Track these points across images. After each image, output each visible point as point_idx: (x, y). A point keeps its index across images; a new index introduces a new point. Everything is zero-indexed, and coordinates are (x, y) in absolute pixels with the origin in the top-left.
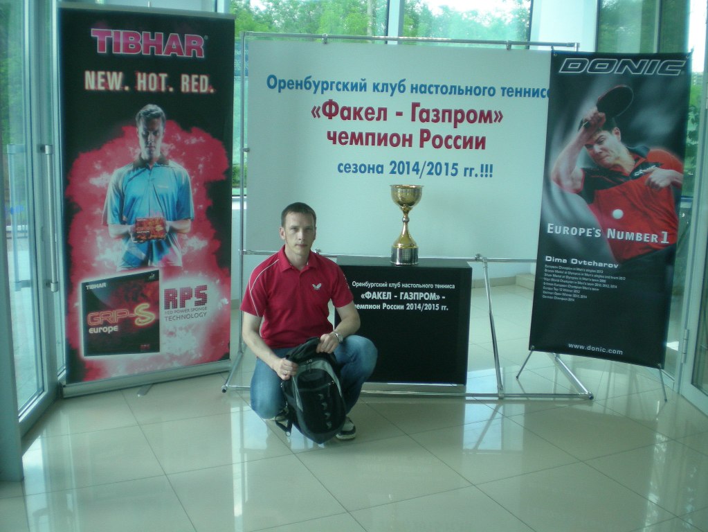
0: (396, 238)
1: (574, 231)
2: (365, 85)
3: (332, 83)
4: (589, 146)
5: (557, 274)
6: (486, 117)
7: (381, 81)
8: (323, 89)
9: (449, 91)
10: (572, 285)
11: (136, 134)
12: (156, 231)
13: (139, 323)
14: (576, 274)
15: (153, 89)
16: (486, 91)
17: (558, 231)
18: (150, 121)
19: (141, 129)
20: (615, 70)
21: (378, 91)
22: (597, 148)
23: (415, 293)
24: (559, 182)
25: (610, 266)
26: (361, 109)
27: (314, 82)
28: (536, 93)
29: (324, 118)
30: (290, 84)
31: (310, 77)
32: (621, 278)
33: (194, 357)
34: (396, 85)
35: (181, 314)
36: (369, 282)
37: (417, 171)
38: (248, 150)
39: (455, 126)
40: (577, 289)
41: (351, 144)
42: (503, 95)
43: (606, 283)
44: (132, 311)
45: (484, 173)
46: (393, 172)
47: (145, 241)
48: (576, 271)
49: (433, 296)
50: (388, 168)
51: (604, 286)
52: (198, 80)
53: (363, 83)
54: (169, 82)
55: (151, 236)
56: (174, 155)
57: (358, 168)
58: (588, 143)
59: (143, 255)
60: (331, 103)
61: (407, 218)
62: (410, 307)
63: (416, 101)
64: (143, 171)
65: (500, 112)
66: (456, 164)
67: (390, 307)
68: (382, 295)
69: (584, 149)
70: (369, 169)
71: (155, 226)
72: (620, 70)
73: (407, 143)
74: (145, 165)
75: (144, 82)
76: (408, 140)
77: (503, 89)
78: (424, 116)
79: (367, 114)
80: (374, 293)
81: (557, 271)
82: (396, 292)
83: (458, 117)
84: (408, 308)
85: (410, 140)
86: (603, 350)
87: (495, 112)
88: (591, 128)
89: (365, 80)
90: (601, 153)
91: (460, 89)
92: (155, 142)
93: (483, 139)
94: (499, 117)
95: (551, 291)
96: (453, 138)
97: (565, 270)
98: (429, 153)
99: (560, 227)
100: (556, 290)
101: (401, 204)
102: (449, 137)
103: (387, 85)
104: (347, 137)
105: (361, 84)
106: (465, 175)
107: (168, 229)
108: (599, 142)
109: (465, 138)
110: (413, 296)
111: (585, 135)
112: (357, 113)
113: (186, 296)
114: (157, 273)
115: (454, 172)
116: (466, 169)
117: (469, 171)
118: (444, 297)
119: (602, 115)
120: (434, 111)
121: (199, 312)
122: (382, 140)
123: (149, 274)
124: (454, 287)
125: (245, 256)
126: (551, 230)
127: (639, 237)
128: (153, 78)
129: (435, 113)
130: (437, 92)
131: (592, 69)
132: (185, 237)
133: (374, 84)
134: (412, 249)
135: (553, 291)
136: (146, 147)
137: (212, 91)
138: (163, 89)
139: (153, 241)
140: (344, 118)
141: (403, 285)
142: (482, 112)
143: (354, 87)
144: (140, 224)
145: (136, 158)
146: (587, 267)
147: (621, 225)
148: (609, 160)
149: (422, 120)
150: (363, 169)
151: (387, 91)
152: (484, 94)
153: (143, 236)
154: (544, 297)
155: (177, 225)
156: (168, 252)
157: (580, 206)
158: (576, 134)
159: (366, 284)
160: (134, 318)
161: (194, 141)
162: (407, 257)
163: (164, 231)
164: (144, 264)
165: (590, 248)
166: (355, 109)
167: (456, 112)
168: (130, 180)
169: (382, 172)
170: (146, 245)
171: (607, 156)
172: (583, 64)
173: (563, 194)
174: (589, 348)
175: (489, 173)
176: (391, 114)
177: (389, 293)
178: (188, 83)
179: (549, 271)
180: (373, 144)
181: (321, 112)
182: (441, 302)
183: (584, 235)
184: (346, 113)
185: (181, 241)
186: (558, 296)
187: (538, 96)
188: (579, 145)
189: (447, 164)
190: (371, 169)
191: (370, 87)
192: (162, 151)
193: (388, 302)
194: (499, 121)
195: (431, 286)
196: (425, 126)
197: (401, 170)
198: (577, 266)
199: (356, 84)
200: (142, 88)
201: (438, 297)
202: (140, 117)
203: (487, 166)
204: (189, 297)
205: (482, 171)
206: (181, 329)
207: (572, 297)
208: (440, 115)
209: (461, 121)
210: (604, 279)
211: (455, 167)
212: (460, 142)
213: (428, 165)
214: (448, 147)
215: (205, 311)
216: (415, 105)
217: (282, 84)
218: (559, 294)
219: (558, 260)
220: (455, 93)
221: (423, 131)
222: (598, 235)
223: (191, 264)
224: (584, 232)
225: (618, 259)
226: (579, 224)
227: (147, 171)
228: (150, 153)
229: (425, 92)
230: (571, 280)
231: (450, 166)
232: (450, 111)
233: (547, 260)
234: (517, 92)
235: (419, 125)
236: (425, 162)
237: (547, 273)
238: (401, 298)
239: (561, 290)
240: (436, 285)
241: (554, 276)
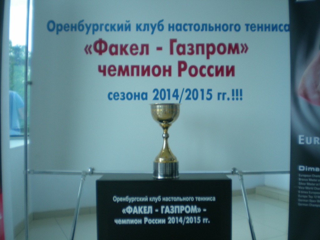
0: (158, 152)
2: (129, 26)
3: (102, 25)
5: (311, 182)
6: (234, 49)
7: (143, 22)
8: (94, 31)
9: (201, 28)
16: (233, 27)
17: (309, 141)
21: (141, 30)
23: (176, 207)
24: (306, 96)
26: (126, 46)
27: (86, 25)
28: (275, 28)
29: (95, 54)
30: (66, 27)
31: (83, 21)
34: (155, 25)
36: (130, 196)
37: (177, 96)
38: (31, 83)
39: (208, 58)
41: (119, 75)
42: (247, 30)
45: (235, 97)
46: (156, 98)
49: (194, 209)
50: (151, 95)
53: (128, 24)
57: (125, 96)
60: (101, 41)
61: (167, 134)
62: (172, 220)
63: (173, 37)
65: (245, 45)
66: (211, 90)
67: (151, 221)
68: (143, 210)
70: (135, 96)
73: (167, 73)
76: (167, 71)
77: (247, 25)
78: (181, 50)
79: (131, 49)
80: (135, 208)
81: (310, 180)
82: (156, 205)
83: (210, 50)
84: (169, 222)
85: (170, 70)
87: (242, 45)
89: (129, 21)
91: (210, 27)
93: (233, 68)
94: (245, 49)
95: (306, 199)
96: (207, 67)
97: (318, 178)
98: (186, 82)
99: (311, 138)
100: (312, 197)
101: (161, 121)
102: (203, 67)
103: (148, 25)
104: (115, 70)
105: (126, 25)
106: (219, 99)
109: (217, 67)
110: (174, 209)
112: (123, 49)
115: (209, 96)
116: (219, 94)
117: (222, 95)
118: (205, 210)
120: (189, 45)
122: (146, 71)
124: (214, 199)
126: (302, 141)
129: (190, 47)
130: (190, 30)
133: (137, 25)
134: (172, 163)
135: (308, 199)
140: (112, 54)
141: (164, 199)
142: (230, 45)
143: (120, 28)
149: (179, 53)
150: (129, 96)
151: (148, 30)
152: (231, 30)
154: (300, 204)
159: (127, 199)
162: (168, 171)
166: (121, 46)
167: (208, 46)
173: (311, 107)
175: (239, 97)
176: (152, 49)
177: (150, 208)
179: (303, 180)
180: (138, 75)
181: (92, 49)
182: (202, 215)
184: (114, 50)
186: (313, 203)
187: (277, 30)
189: (202, 90)
190: (137, 96)
191: (133, 27)
193: (150, 216)
194: (246, 52)
195: (192, 199)
196: (182, 58)
197: (163, 96)
199: (122, 25)
201: (199, 210)
203: (237, 90)
205: (233, 95)
208: (195, 49)
209: (213, 53)
211: (210, 92)
212: (213, 71)
213: (186, 91)
214: (203, 75)
217: (60, 28)
218: (314, 201)
219: (311, 169)
220: (206, 30)
221: (180, 63)
229: (181, 30)
231: (205, 92)
232: (202, 45)
233: (300, 170)
234: (259, 28)
235: (177, 58)
236: (183, 89)
237: (301, 181)
238: (162, 212)
239: (315, 197)
240: (196, 198)
241: (308, 184)
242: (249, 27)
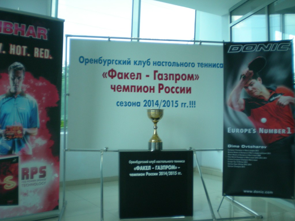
0: (151, 136)
1: (242, 131)
2: (130, 62)
3: (113, 60)
4: (246, 87)
5: (235, 154)
6: (191, 77)
7: (138, 59)
8: (108, 64)
9: (172, 65)
10: (243, 159)
11: (8, 78)
12: (18, 134)
13: (7, 187)
14: (245, 153)
15: (19, 54)
16: (190, 64)
17: (233, 131)
18: (16, 71)
19: (11, 75)
20: (256, 50)
21: (137, 64)
22: (250, 88)
23: (164, 166)
24: (232, 106)
25: (262, 147)
26: (128, 74)
27: (104, 60)
28: (214, 65)
29: (109, 78)
30: (91, 61)
31: (101, 57)
32: (268, 153)
33: (38, 208)
34: (145, 61)
35: (31, 183)
36: (139, 160)
37: (158, 105)
38: (69, 95)
39: (176, 82)
40: (246, 161)
42: (199, 66)
43: (261, 157)
44: (2, 180)
45: (191, 106)
46: (145, 106)
47: (11, 139)
48: (244, 152)
49: (173, 167)
50: (143, 104)
51: (260, 158)
52: (43, 51)
53: (129, 60)
54: (28, 51)
55: (15, 137)
56: (29, 91)
57: (127, 104)
58: (246, 86)
59: (9, 148)
60: (112, 70)
61: (156, 126)
62: (161, 174)
63: (156, 70)
64: (11, 99)
65: (197, 75)
67: (150, 174)
68: (145, 168)
69: (244, 89)
70: (133, 104)
71: (17, 130)
72: (259, 49)
73: (152, 91)
74: (12, 95)
75: (14, 49)
76: (152, 89)
77: (199, 64)
78: (160, 77)
79: (131, 76)
80: (141, 167)
81: (234, 152)
82: (153, 165)
83: (177, 77)
84: (160, 175)
85: (153, 89)
86: (262, 192)
87: (195, 75)
88: (246, 78)
89: (129, 59)
90: (252, 90)
91: (177, 64)
92: (19, 83)
93: (190, 88)
94: (197, 77)
96: (175, 88)
97: (239, 151)
98: (163, 96)
99: (234, 129)
100: (235, 162)
101: (153, 119)
102: (173, 88)
103: (141, 61)
104: (121, 88)
106: (182, 106)
107: (24, 133)
108: (251, 85)
109: (181, 88)
110: (162, 167)
111: (244, 82)
112: (126, 76)
113: (34, 172)
114: (17, 158)
115: (176, 105)
116: (182, 104)
117: (184, 104)
118: (179, 168)
119: (251, 71)
120: (165, 74)
121: (42, 181)
122: (139, 89)
123: (13, 159)
124: (184, 161)
125: (66, 152)
126: (230, 131)
127: (276, 131)
128: (19, 48)
129: (166, 75)
130: (166, 65)
131: (244, 49)
132: (34, 138)
133: (135, 61)
134: (159, 143)
135: (233, 163)
136: (13, 85)
137: (51, 58)
138: (24, 54)
139: (16, 139)
140: (119, 78)
141: (157, 162)
142: (189, 75)
143: (124, 62)
144: (8, 129)
145: (8, 91)
146: (250, 149)
147: (266, 126)
148: (257, 94)
149: (160, 79)
150: (130, 104)
151: (141, 65)
152: (189, 66)
153: (10, 136)
154: (229, 166)
155: (30, 131)
156: (24, 146)
157: (244, 118)
158: (239, 82)
159: (137, 162)
160: (4, 185)
161: (40, 84)
163: (22, 134)
164: (10, 152)
165: (251, 139)
166: (125, 74)
167: (176, 75)
168: (4, 103)
169: (139, 106)
170: (11, 141)
171: (255, 92)
172: (240, 47)
173: (234, 112)
174: (255, 192)
175: (194, 106)
176: (143, 76)
177: (150, 167)
178: (38, 53)
179: (231, 152)
180: (135, 91)
181: (107, 75)
182: (178, 170)
183: (247, 132)
184: (120, 76)
185: (32, 140)
186: (236, 165)
187: (215, 67)
188: (241, 87)
189: (172, 101)
190: (134, 104)
191: (132, 63)
192: (22, 88)
193: (149, 171)
194: (198, 79)
195: (172, 161)
196: (161, 82)
197: (149, 105)
198: (245, 148)
199: (125, 61)
200: (12, 52)
201: (176, 168)
202: (11, 68)
203: (192, 102)
204: (36, 173)
205: (190, 104)
206: (31, 192)
207: (243, 165)
208: (168, 77)
209: (179, 79)
210: (260, 154)
211: (177, 102)
212: (179, 90)
213: (163, 102)
214: (173, 92)
215: (45, 181)
216: (156, 72)
217: (87, 61)
218: (237, 164)
219: (235, 146)
220: (175, 66)
221: (160, 85)
222: (254, 131)
223: (37, 153)
224: (247, 131)
225: (266, 143)
226: (243, 126)
227: (13, 99)
228: (16, 89)
229: (160, 65)
230: (242, 156)
231: (174, 102)
232: (173, 75)
233: (229, 147)
234: (205, 65)
235: (157, 82)
236: (161, 101)
237: (230, 153)
238: (156, 169)
239: (237, 162)
240: (175, 161)
241: (233, 155)
242: (200, 65)
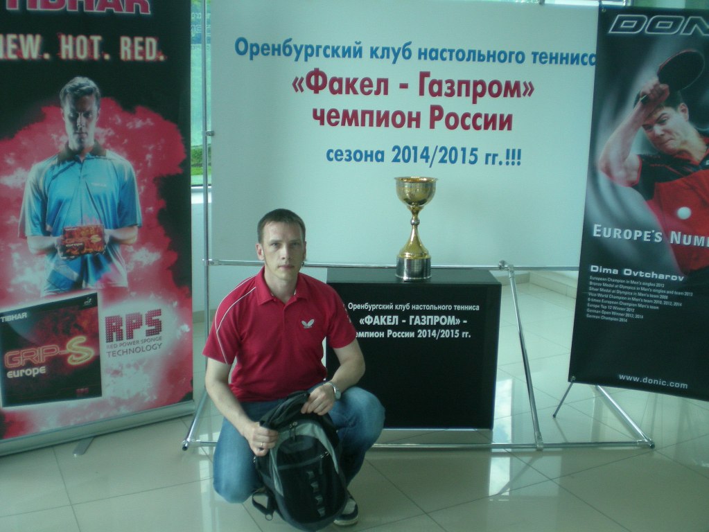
0: (403, 244)
1: (628, 234)
2: (360, 49)
3: (319, 47)
4: (648, 127)
5: (605, 288)
6: (512, 89)
7: (381, 44)
8: (307, 55)
9: (467, 56)
10: (624, 301)
11: (60, 116)
12: (92, 243)
13: (73, 361)
14: (629, 288)
15: (82, 56)
16: (514, 57)
17: (607, 234)
18: (79, 99)
19: (67, 110)
20: (681, 30)
21: (377, 57)
22: (658, 130)
23: (429, 317)
24: (608, 172)
25: (674, 278)
26: (355, 80)
27: (295, 47)
28: (575, 59)
29: (308, 92)
30: (265, 50)
31: (290, 40)
32: (687, 294)
33: (147, 400)
34: (399, 49)
35: (128, 347)
36: (370, 303)
37: (427, 158)
38: (212, 134)
39: (474, 102)
40: (631, 307)
41: (343, 124)
42: (534, 62)
43: (666, 300)
44: (63, 346)
45: (510, 161)
46: (396, 160)
47: (77, 256)
48: (629, 285)
49: (452, 320)
50: (390, 155)
51: (666, 303)
52: (143, 44)
53: (358, 47)
54: (104, 48)
55: (85, 250)
56: (114, 143)
57: (352, 155)
58: (646, 123)
59: (75, 275)
60: (317, 73)
61: (417, 219)
62: (422, 334)
63: (425, 70)
64: (72, 165)
65: (530, 84)
66: (476, 149)
67: (396, 335)
68: (386, 320)
69: (641, 130)
70: (367, 156)
71: (89, 236)
72: (688, 29)
73: (414, 123)
74: (74, 157)
75: (70, 47)
76: (414, 120)
77: (535, 54)
78: (436, 88)
79: (362, 86)
80: (377, 317)
81: (605, 285)
82: (404, 315)
83: (477, 90)
84: (419, 336)
85: (418, 119)
86: (663, 383)
87: (525, 84)
88: (650, 103)
89: (360, 43)
90: (662, 135)
91: (480, 55)
92: (87, 126)
93: (510, 117)
94: (530, 89)
95: (597, 309)
96: (472, 116)
97: (616, 283)
98: (441, 136)
99: (610, 230)
100: (605, 307)
101: (408, 201)
102: (466, 115)
103: (388, 49)
104: (338, 116)
105: (355, 48)
106: (487, 163)
107: (107, 239)
108: (661, 122)
109: (486, 116)
110: (426, 320)
111: (643, 113)
112: (350, 86)
113: (134, 324)
114: (94, 297)
115: (473, 158)
116: (488, 155)
117: (491, 158)
118: (465, 322)
119: (664, 87)
120: (447, 82)
121: (152, 343)
122: (383, 119)
123: (85, 298)
124: (478, 308)
125: (211, 267)
126: (598, 233)
128: (82, 42)
129: (449, 85)
130: (451, 59)
131: (651, 28)
132: (131, 249)
133: (372, 48)
134: (423, 260)
135: (600, 309)
136: (75, 133)
137: (162, 58)
138: (96, 56)
139: (89, 256)
140: (333, 92)
141: (413, 307)
142: (508, 84)
143: (347, 52)
144: (69, 235)
145: (62, 148)
146: (644, 279)
147: (688, 227)
148: (674, 145)
149: (433, 94)
150: (358, 156)
151: (388, 57)
152: (510, 61)
153: (74, 250)
154: (588, 316)
155: (119, 234)
156: (108, 269)
157: (636, 203)
158: (631, 112)
159: (366, 306)
160: (66, 356)
161: (139, 124)
162: (416, 269)
163: (103, 242)
164: (76, 286)
165: (648, 255)
166: (348, 80)
167: (476, 84)
168: (55, 177)
169: (382, 160)
170: (78, 261)
171: (671, 139)
172: (640, 22)
173: (613, 188)
174: (645, 380)
175: (516, 161)
176: (393, 86)
177: (396, 317)
178: (129, 49)
179: (595, 284)
180: (371, 124)
181: (304, 84)
182: (461, 327)
183: (640, 239)
184: (336, 86)
185: (125, 254)
186: (606, 315)
187: (578, 63)
188: (635, 124)
189: (464, 150)
190: (369, 156)
191: (366, 52)
192: (96, 138)
193: (394, 328)
194: (530, 94)
195: (450, 307)
196: (437, 101)
197: (406, 157)
198: (632, 278)
199: (349, 48)
200: (67, 55)
201: (458, 321)
202: (65, 94)
203: (514, 151)
204: (138, 325)
205: (508, 158)
206: (129, 366)
207: (624, 317)
208: (456, 88)
209: (482, 95)
210: (665, 294)
211: (474, 152)
212: (480, 122)
213: (441, 151)
214: (466, 128)
215: (159, 342)
216: (424, 75)
217: (255, 49)
218: (607, 313)
219: (607, 270)
220: (474, 60)
221: (433, 108)
222: (658, 238)
223: (139, 284)
224: (640, 235)
225: (683, 270)
226: (633, 225)
227: (77, 165)
228: (80, 140)
229: (436, 58)
230: (623, 295)
231: (468, 152)
232: (467, 83)
233: (592, 270)
234: (551, 58)
235: (429, 100)
236: (437, 147)
237: (593, 286)
238: (411, 323)
239: (610, 307)
240: (455, 306)
241: (601, 290)
242: (538, 57)
